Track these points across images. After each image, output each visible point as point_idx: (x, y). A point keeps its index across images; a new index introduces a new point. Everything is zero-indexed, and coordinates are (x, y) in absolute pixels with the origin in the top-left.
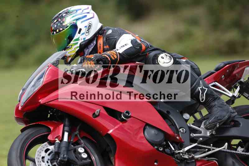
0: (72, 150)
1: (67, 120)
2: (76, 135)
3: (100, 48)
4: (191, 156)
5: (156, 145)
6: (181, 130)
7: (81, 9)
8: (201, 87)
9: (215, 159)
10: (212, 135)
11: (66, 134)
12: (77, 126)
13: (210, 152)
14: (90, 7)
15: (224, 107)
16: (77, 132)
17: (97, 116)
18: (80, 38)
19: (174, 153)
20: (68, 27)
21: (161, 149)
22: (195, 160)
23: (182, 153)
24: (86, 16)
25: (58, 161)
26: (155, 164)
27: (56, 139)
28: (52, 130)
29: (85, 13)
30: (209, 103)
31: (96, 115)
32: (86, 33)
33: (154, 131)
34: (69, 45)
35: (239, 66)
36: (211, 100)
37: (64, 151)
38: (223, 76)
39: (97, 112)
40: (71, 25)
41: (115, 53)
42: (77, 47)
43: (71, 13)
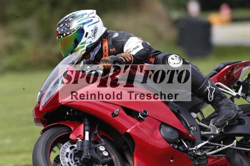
0: (93, 148)
1: (86, 119)
2: (96, 134)
3: (105, 51)
4: (204, 153)
5: (172, 143)
6: (192, 128)
7: (86, 14)
8: (209, 87)
9: (224, 155)
10: (221, 132)
11: (87, 133)
12: (96, 126)
13: (220, 149)
14: (95, 11)
15: (231, 106)
16: (96, 132)
17: (116, 116)
18: (87, 41)
19: (187, 150)
20: (75, 32)
21: (176, 146)
22: (206, 157)
23: (195, 150)
24: (92, 20)
25: (82, 159)
26: (171, 161)
27: (78, 138)
28: (72, 129)
29: (90, 18)
30: (217, 101)
31: (115, 114)
32: (93, 36)
33: (170, 130)
34: (76, 48)
35: (238, 67)
36: (218, 100)
37: (87, 149)
38: (225, 76)
39: (117, 111)
40: (77, 29)
41: (129, 55)
42: (84, 51)
43: (78, 17)
